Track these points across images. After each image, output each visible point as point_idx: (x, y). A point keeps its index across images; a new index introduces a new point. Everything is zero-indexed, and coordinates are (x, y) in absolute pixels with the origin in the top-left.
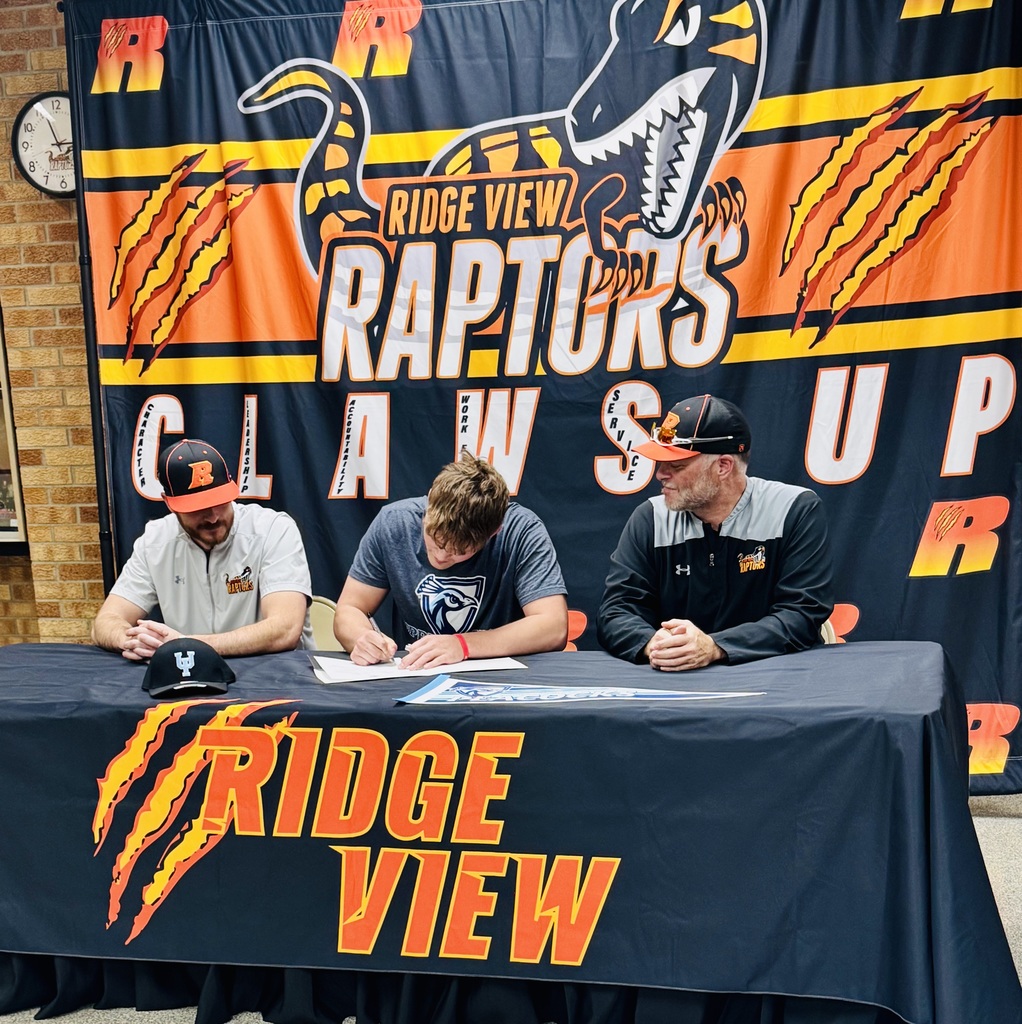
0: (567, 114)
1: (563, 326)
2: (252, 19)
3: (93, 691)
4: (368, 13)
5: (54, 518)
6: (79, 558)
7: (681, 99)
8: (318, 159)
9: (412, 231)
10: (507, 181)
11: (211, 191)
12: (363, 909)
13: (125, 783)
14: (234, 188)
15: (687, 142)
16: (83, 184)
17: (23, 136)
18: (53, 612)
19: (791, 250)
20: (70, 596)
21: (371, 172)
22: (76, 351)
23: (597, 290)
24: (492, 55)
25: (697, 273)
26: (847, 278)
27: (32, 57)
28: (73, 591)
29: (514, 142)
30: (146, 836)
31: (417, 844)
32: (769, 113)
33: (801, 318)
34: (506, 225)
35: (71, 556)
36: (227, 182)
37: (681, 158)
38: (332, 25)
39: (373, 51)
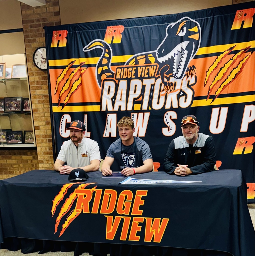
0: (156, 51)
1: (155, 99)
2: (86, 31)
3: (51, 181)
4: (112, 29)
5: (42, 141)
6: (48, 150)
7: (182, 48)
8: (101, 61)
9: (121, 78)
10: (143, 66)
11: (77, 69)
12: (112, 230)
13: (59, 201)
14: (82, 68)
15: (183, 57)
16: (49, 67)
17: (36, 57)
18: (42, 162)
19: (206, 82)
20: (46, 158)
21: (113, 64)
22: (47, 104)
23: (163, 91)
24: (140, 38)
25: (185, 87)
26: (219, 88)
27: (37, 39)
28: (46, 157)
29: (144, 58)
30: (64, 213)
31: (124, 215)
32: (202, 51)
33: (209, 96)
34: (143, 76)
35: (46, 150)
36: (81, 67)
37: (182, 61)
38: (104, 32)
39: (113, 37)
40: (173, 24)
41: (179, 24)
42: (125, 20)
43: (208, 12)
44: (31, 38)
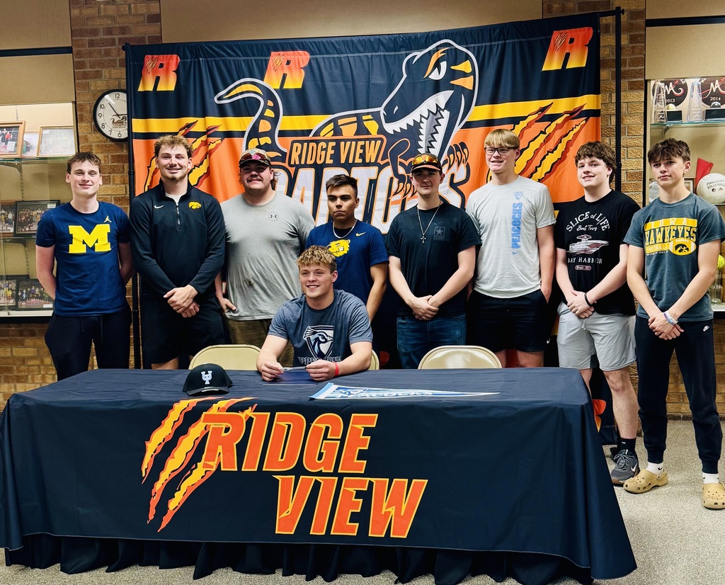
0: (381, 110)
1: (378, 210)
2: (223, 58)
3: (142, 394)
4: (282, 58)
7: (437, 105)
8: (255, 127)
9: (303, 163)
10: (351, 140)
11: (199, 141)
13: (161, 443)
14: (211, 139)
15: (440, 125)
16: (132, 135)
17: (99, 111)
21: (282, 134)
23: (396, 193)
24: (344, 80)
25: (445, 186)
27: (105, 72)
29: (355, 122)
30: (172, 472)
32: (479, 112)
34: (351, 161)
36: (208, 137)
37: (437, 132)
38: (264, 63)
39: (284, 76)
40: (419, 54)
41: (430, 54)
42: (311, 40)
43: (494, 32)
44: (90, 70)
